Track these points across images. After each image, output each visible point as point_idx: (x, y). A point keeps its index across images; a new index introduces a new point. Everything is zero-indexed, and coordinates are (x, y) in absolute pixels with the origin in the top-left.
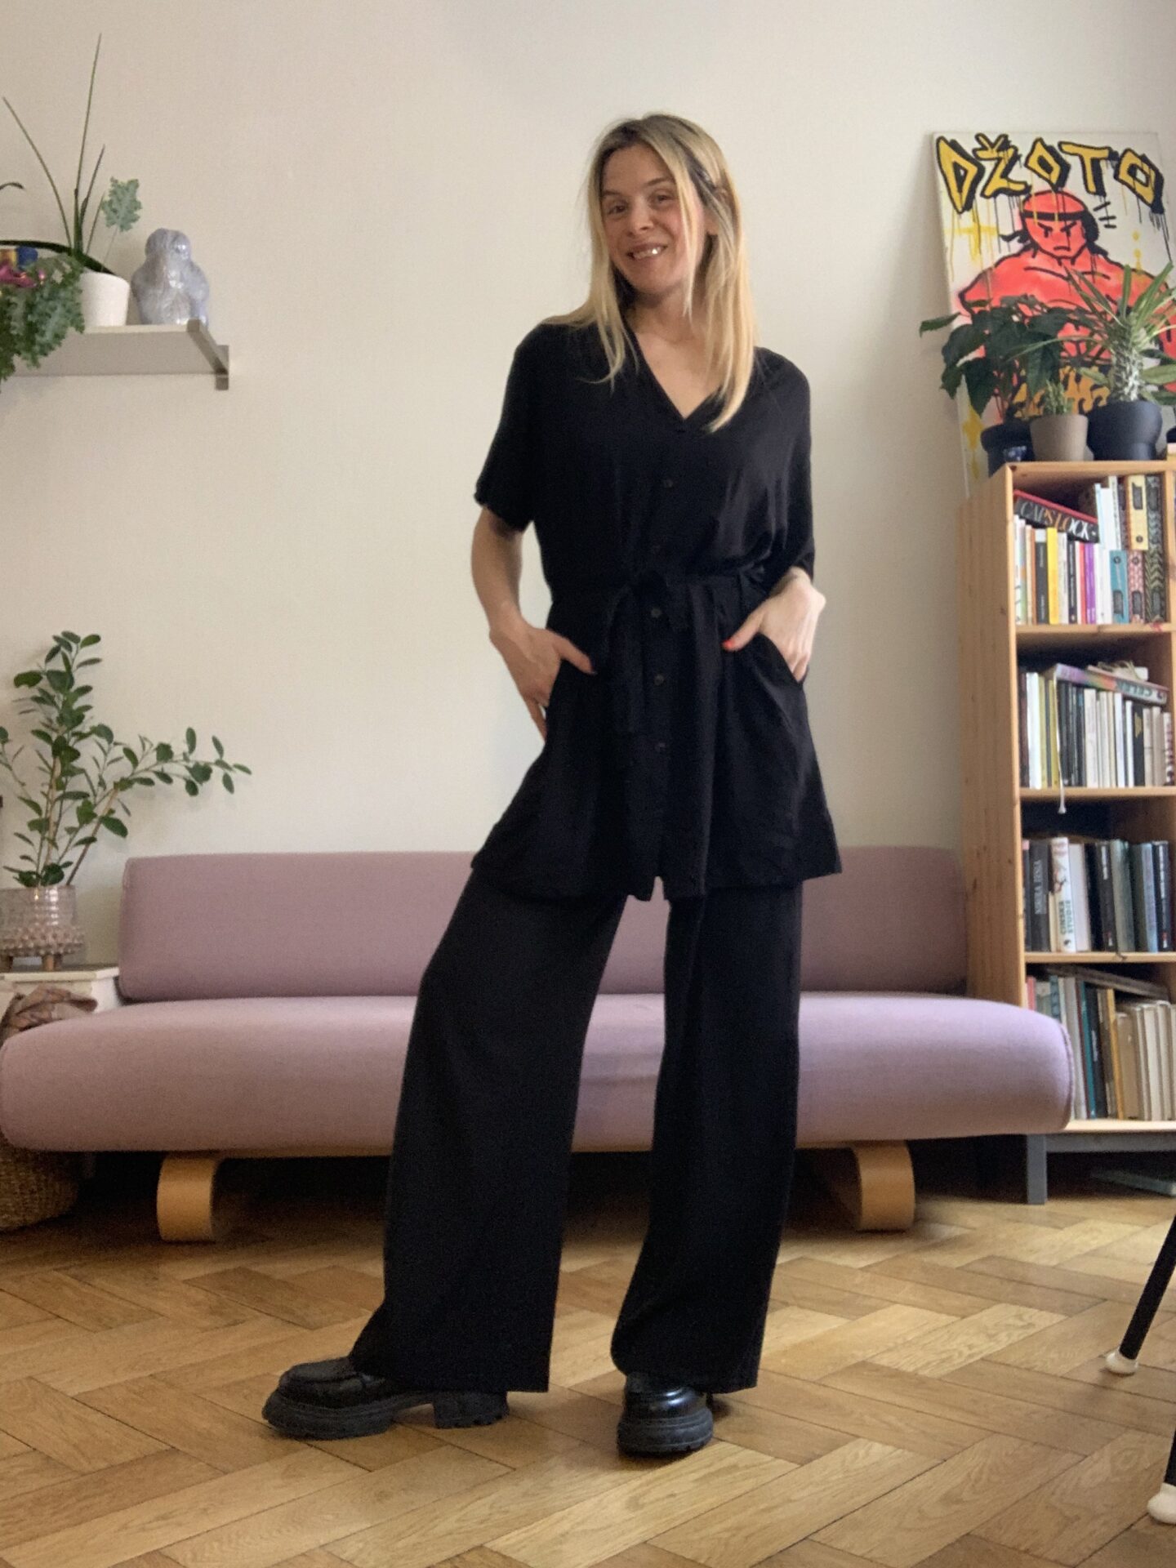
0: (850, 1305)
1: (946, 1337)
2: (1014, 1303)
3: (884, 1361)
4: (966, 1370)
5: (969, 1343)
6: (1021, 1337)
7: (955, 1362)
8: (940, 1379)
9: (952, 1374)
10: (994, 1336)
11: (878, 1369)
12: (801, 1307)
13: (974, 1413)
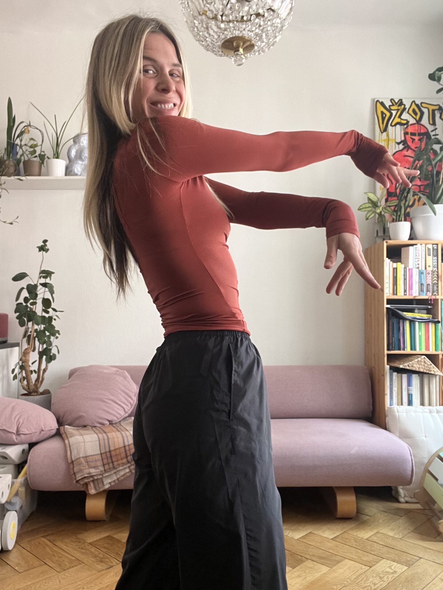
1: (365, 578)
2: (388, 559)
5: (374, 582)
6: (392, 580)
10: (382, 578)
12: (312, 560)
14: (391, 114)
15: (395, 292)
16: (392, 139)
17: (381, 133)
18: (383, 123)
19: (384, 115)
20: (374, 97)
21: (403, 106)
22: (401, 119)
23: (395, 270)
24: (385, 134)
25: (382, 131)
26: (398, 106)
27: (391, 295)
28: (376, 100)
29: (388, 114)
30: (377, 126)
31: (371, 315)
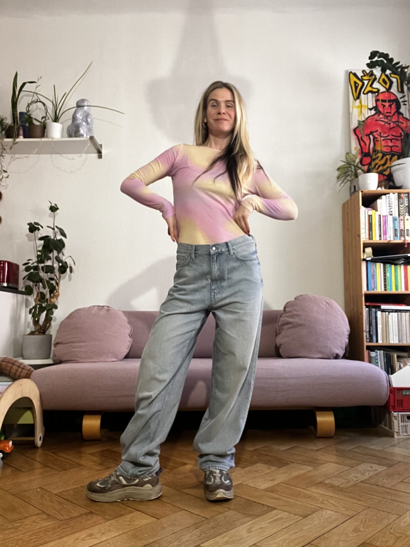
0: (314, 463)
1: (347, 474)
2: (369, 462)
3: (327, 482)
4: (355, 485)
5: (355, 476)
6: (374, 474)
7: (352, 482)
8: (347, 488)
9: (350, 487)
10: (363, 474)
11: (326, 484)
12: (297, 463)
13: (360, 500)
14: (363, 84)
15: (370, 237)
16: (365, 106)
17: (354, 100)
18: (356, 91)
19: (357, 85)
20: (347, 69)
21: (374, 77)
22: (373, 88)
23: (370, 217)
24: (358, 101)
25: (355, 99)
26: (370, 76)
27: (367, 240)
28: (349, 71)
29: (360, 84)
30: (351, 94)
31: (349, 263)
